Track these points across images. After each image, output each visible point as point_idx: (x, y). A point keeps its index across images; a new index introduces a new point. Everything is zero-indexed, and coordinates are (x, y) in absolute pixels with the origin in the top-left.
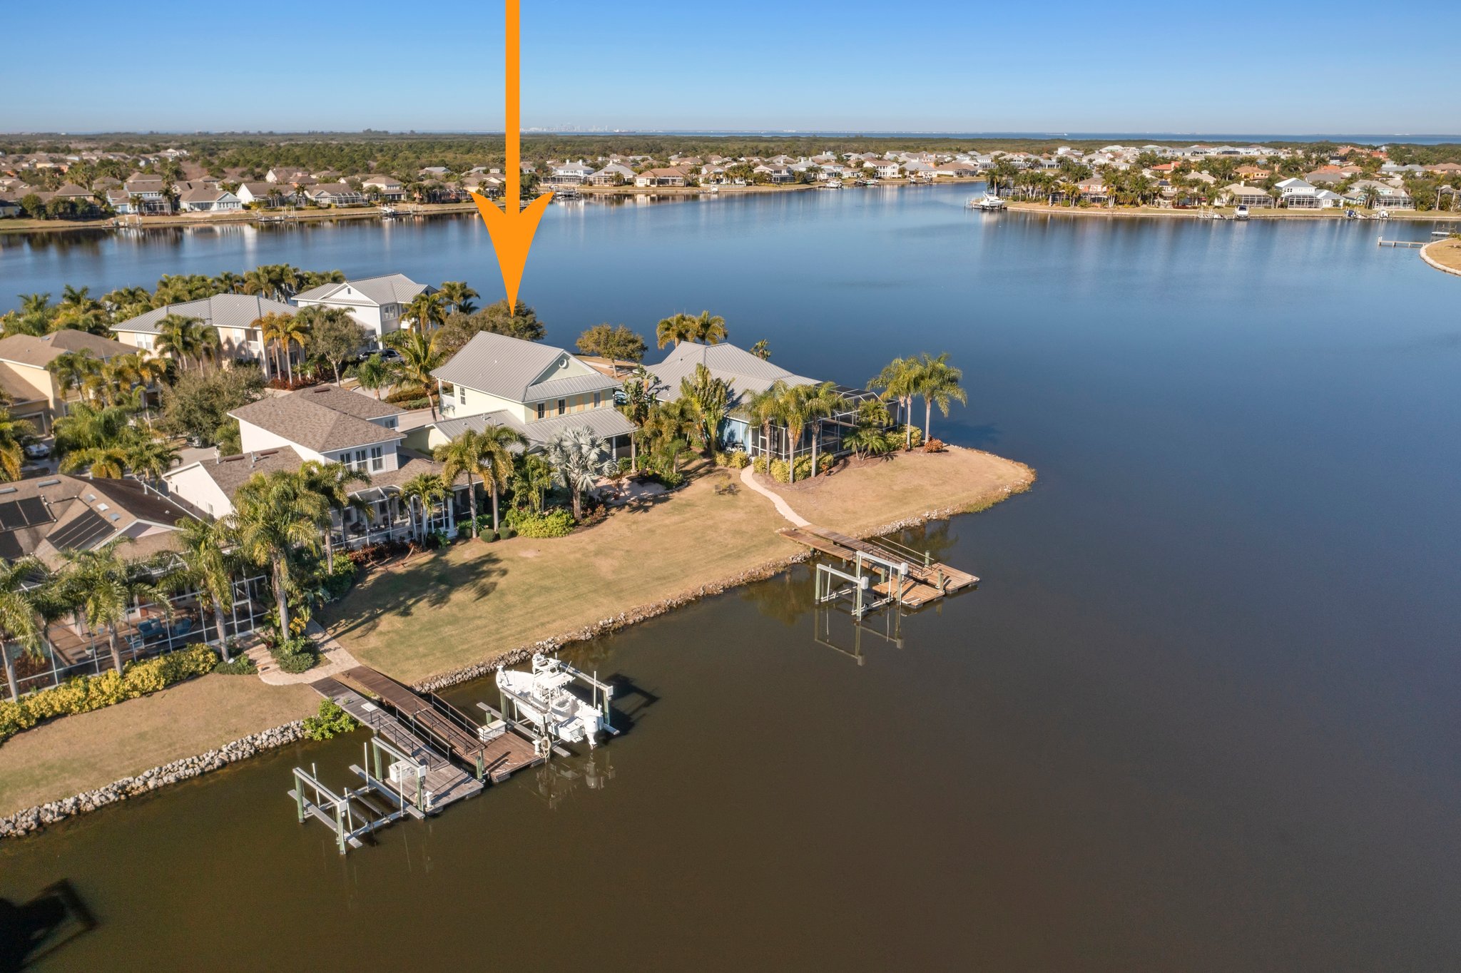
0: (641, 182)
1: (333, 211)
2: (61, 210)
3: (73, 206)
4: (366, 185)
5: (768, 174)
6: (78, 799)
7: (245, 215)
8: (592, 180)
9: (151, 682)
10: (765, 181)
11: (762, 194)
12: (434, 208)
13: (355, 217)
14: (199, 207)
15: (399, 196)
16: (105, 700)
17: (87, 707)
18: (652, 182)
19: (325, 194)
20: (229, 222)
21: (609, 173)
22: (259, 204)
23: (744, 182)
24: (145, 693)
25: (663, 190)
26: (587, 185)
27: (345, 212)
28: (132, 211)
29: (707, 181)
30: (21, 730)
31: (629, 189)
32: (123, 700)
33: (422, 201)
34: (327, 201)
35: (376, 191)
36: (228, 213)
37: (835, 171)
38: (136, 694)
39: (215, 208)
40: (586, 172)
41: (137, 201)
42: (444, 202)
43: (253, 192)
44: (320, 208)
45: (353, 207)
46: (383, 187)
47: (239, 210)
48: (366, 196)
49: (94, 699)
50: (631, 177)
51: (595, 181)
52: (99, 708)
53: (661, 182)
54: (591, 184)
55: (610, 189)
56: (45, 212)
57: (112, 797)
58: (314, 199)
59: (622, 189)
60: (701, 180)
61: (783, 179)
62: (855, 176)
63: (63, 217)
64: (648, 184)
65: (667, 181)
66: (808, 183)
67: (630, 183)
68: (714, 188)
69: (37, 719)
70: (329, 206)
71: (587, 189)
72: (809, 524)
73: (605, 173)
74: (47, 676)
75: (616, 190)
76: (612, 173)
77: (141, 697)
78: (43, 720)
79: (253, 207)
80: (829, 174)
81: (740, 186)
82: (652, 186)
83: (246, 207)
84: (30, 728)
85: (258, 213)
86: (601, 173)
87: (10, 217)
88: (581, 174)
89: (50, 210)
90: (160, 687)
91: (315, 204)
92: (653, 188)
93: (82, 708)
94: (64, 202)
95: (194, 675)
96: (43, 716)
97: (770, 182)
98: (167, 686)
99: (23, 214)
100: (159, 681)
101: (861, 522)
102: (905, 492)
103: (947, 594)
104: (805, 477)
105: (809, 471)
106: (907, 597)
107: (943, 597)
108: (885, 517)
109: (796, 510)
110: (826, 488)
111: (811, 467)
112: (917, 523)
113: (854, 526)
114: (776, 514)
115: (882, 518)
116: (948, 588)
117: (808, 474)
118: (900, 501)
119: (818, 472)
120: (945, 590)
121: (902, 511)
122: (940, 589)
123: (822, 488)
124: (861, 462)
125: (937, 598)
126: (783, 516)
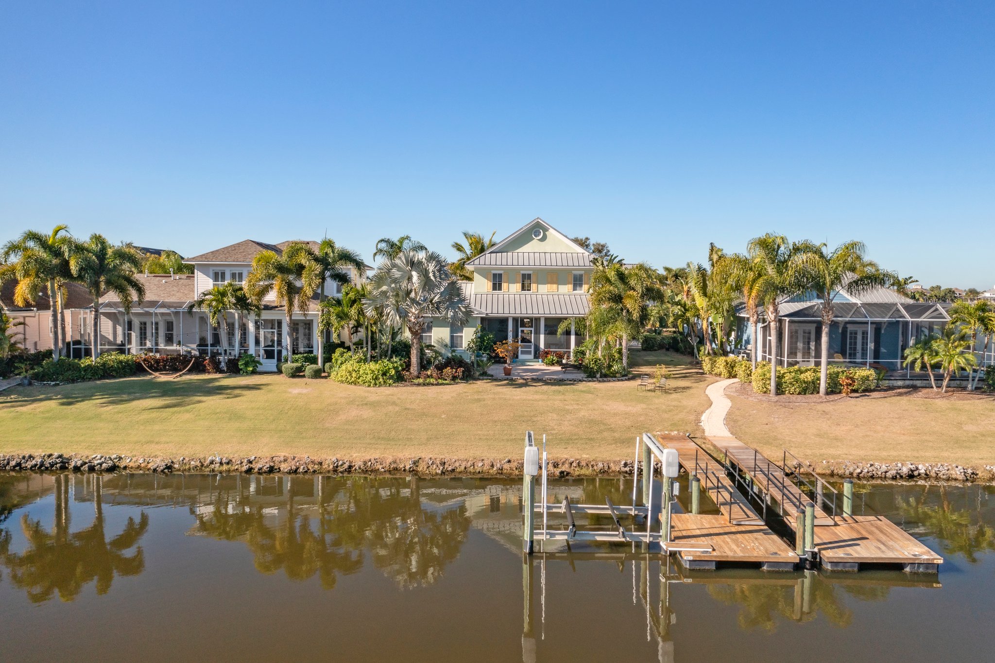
72: (726, 434)
101: (832, 451)
102: (983, 435)
103: (815, 563)
104: (804, 392)
105: (813, 382)
106: (693, 541)
107: (799, 567)
108: (894, 453)
109: (731, 420)
110: (829, 407)
111: (819, 379)
112: (958, 473)
113: (809, 452)
114: (692, 417)
115: (884, 454)
116: (828, 555)
117: (810, 388)
118: (958, 442)
119: (834, 389)
120: (814, 555)
121: (946, 454)
122: (799, 551)
123: (820, 407)
124: (938, 393)
125: (772, 564)
126: (698, 421)
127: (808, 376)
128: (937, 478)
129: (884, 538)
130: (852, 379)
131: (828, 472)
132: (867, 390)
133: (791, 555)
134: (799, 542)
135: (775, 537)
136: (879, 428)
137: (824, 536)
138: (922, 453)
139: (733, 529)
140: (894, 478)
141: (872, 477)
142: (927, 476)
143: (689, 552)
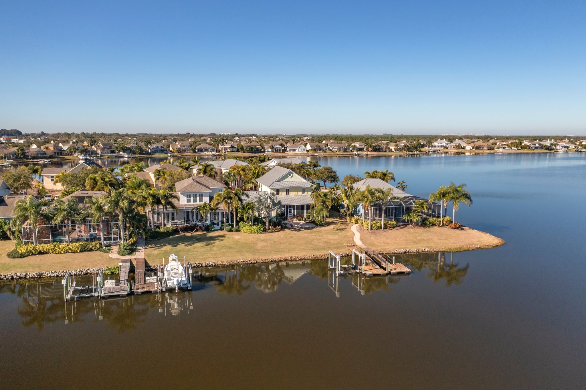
0: (468, 148)
1: (337, 153)
2: (248, 149)
3: (252, 148)
4: (352, 145)
5: (528, 145)
6: (27, 274)
7: (306, 153)
8: (448, 146)
9: (75, 248)
10: (526, 148)
11: (525, 153)
12: (375, 154)
13: (345, 155)
14: (292, 150)
15: (363, 149)
16: (60, 251)
17: (54, 252)
18: (473, 148)
19: (336, 147)
20: (300, 155)
21: (455, 144)
22: (311, 150)
23: (516, 149)
24: (73, 252)
25: (478, 151)
26: (445, 149)
27: (341, 153)
28: (270, 151)
29: (498, 148)
30: (33, 254)
31: (463, 151)
32: (66, 253)
33: (371, 151)
34: (336, 150)
35: (355, 146)
36: (301, 152)
37: (566, 145)
38: (70, 251)
39: (297, 151)
40: (446, 144)
41: (272, 148)
42: (380, 152)
43: (311, 146)
44: (333, 152)
45: (345, 152)
46: (358, 146)
47: (305, 152)
48: (351, 149)
49: (57, 250)
50: (465, 146)
51: (449, 147)
52: (58, 253)
53: (477, 148)
54: (447, 148)
55: (455, 150)
56: (244, 150)
57: (35, 276)
58: (331, 149)
59: (459, 151)
60: (496, 147)
61: (536, 148)
62: (577, 148)
63: (249, 152)
64: (472, 148)
65: (480, 147)
66: (549, 150)
67: (464, 148)
68: (501, 150)
69: (38, 252)
70: (337, 151)
71: (445, 150)
72: (362, 244)
73: (454, 144)
74: (48, 240)
75: (457, 151)
76: (457, 144)
77: (71, 253)
78: (40, 253)
79: (310, 151)
80: (562, 147)
81: (514, 150)
82: (473, 149)
83: (308, 151)
84: (36, 254)
85: (311, 153)
86: (452, 144)
87: (234, 151)
88: (444, 144)
89: (245, 150)
90: (78, 251)
91: (331, 150)
92: (473, 150)
93: (53, 252)
94: (249, 147)
95: (91, 250)
96: (40, 251)
97: (529, 149)
98: (81, 251)
99: (238, 151)
100: (79, 249)
101: (387, 247)
102: (421, 240)
103: (389, 273)
104: (378, 229)
105: (380, 226)
106: (368, 271)
107: (387, 274)
108: (401, 247)
109: (361, 239)
110: (385, 234)
111: (382, 225)
112: (415, 251)
113: (382, 248)
114: (351, 239)
115: (399, 247)
116: (392, 271)
117: (379, 228)
118: (415, 243)
119: (385, 227)
120: (389, 272)
121: (412, 246)
122: (387, 271)
123: (382, 234)
124: (411, 227)
125: (383, 274)
126: (353, 240)
127: (378, 224)
128: (411, 252)
129: (401, 268)
130: (390, 225)
131: (387, 253)
132: (394, 227)
133: (386, 272)
134: (387, 270)
135: (382, 269)
136: (397, 239)
137: (391, 268)
138: (407, 246)
139: (374, 268)
140: (402, 253)
141: (397, 253)
142: (409, 252)
143: (368, 273)
